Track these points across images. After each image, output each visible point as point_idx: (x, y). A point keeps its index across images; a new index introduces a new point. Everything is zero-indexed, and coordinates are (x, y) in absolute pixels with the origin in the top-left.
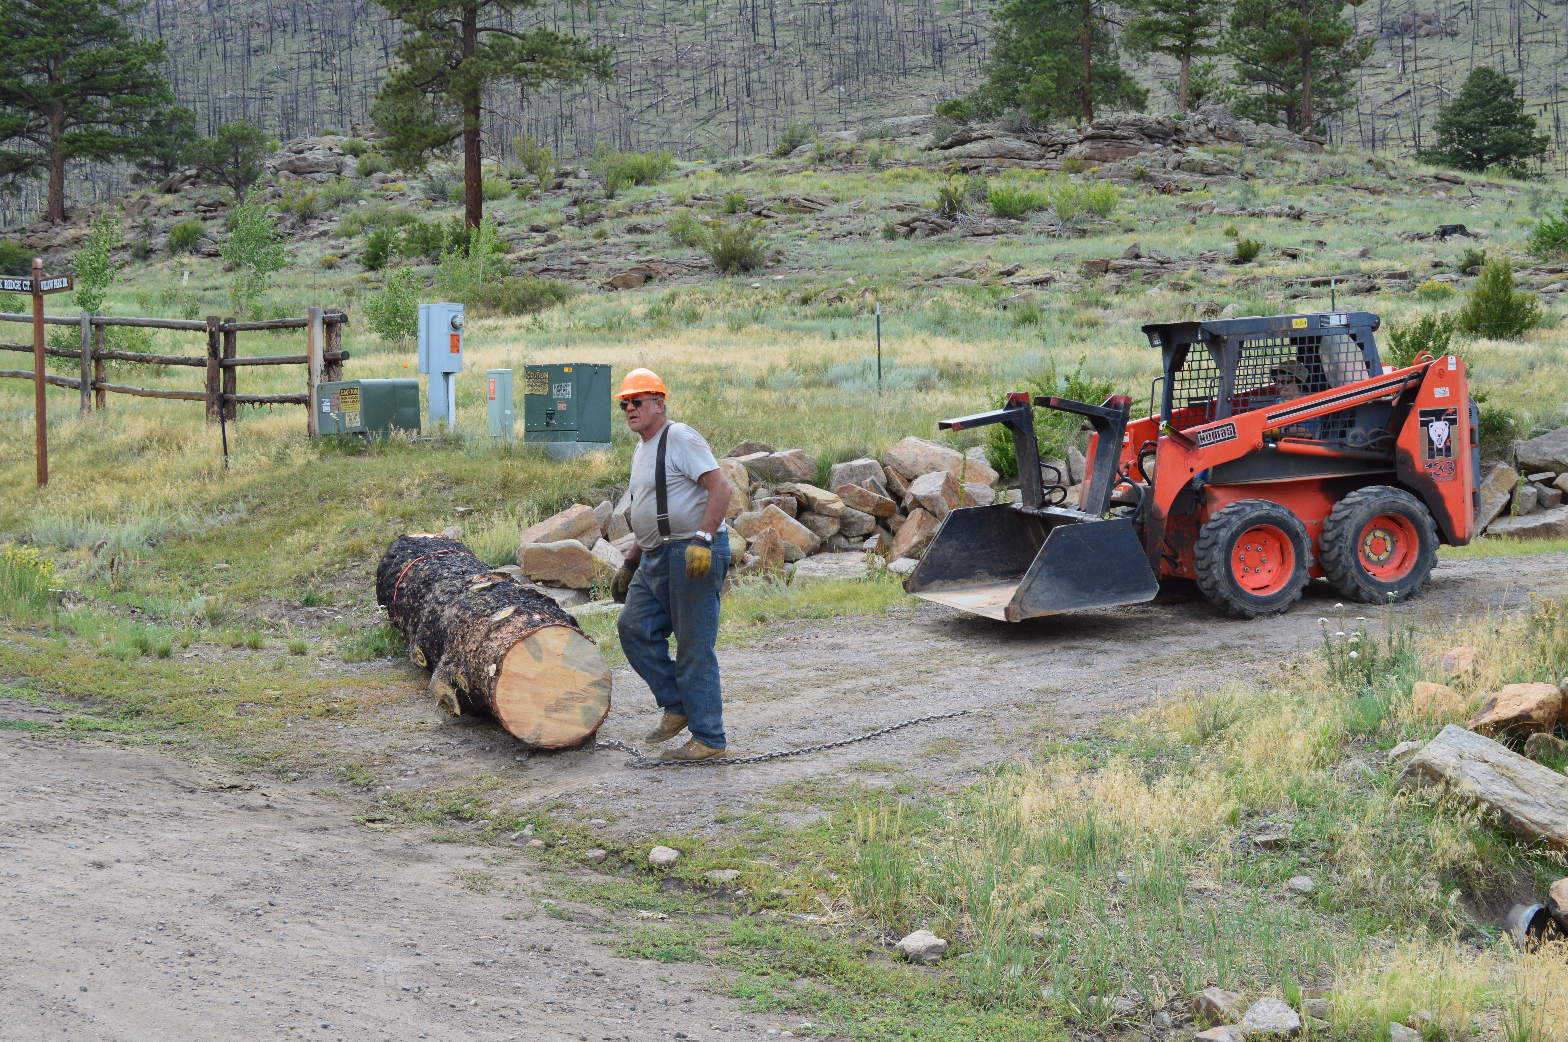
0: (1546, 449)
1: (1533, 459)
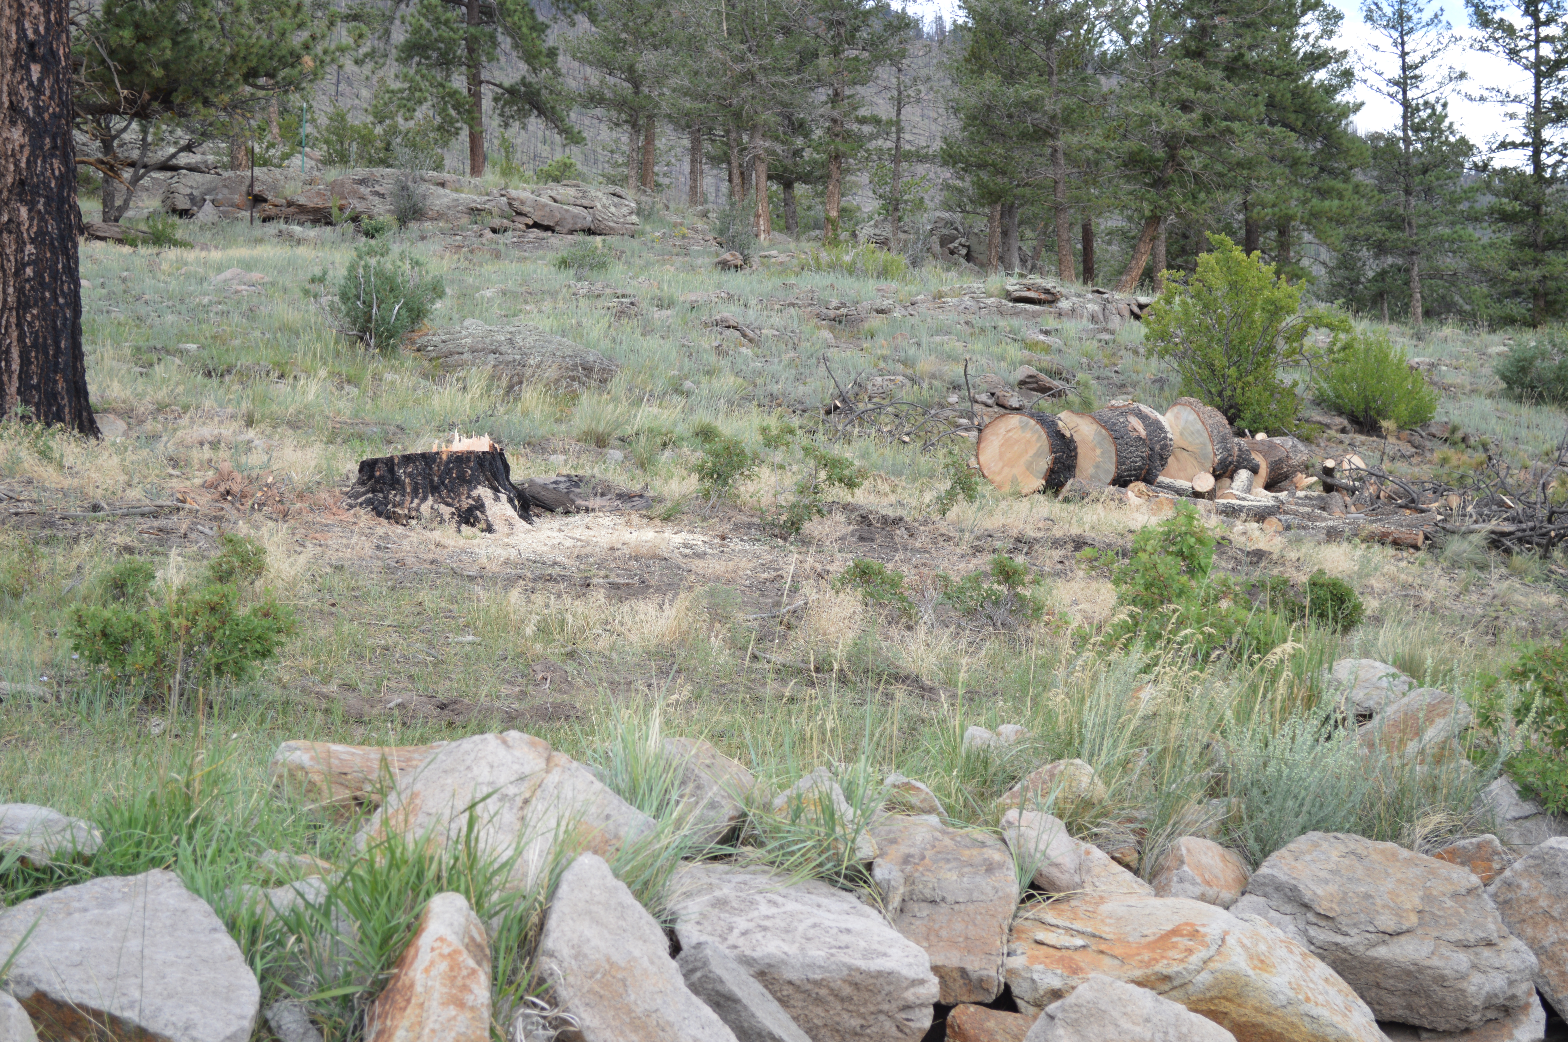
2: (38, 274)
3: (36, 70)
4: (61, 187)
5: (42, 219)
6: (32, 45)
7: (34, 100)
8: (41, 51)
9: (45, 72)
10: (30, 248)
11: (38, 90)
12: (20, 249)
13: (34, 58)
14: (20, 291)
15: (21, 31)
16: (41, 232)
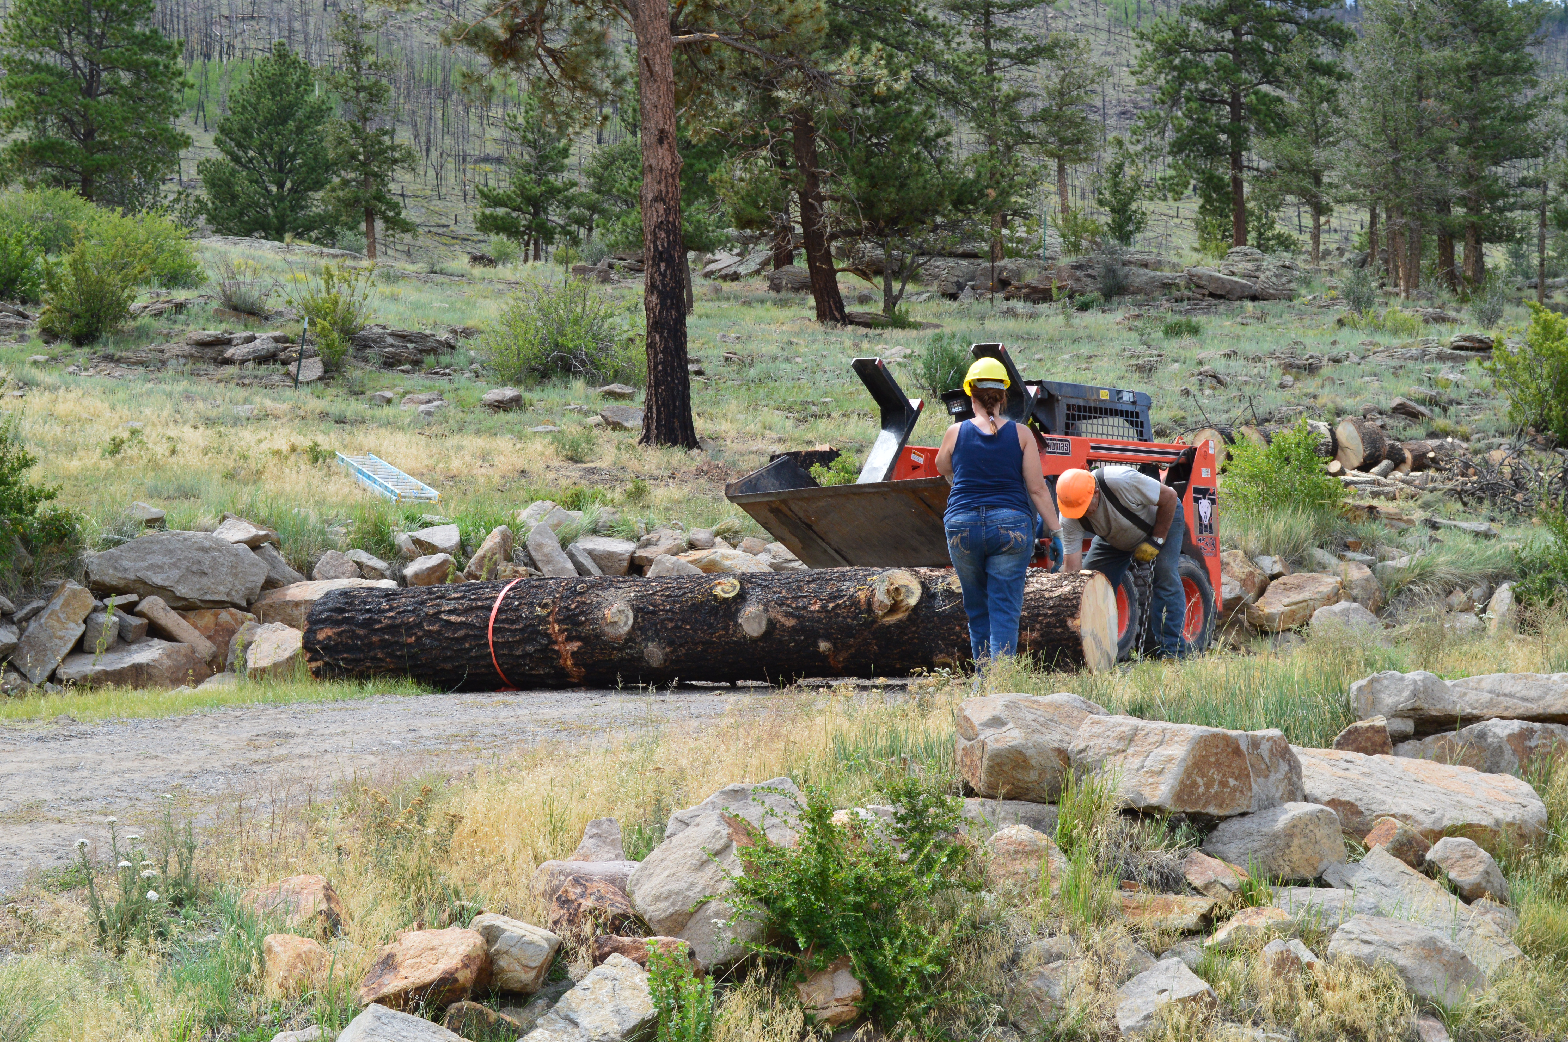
0: (126, 564)
1: (110, 577)
2: (664, 369)
3: (663, 266)
4: (675, 324)
5: (666, 341)
6: (661, 253)
7: (662, 281)
8: (665, 256)
9: (667, 267)
10: (660, 356)
11: (664, 275)
12: (656, 357)
13: (661, 260)
14: (656, 377)
15: (656, 246)
16: (666, 347)
